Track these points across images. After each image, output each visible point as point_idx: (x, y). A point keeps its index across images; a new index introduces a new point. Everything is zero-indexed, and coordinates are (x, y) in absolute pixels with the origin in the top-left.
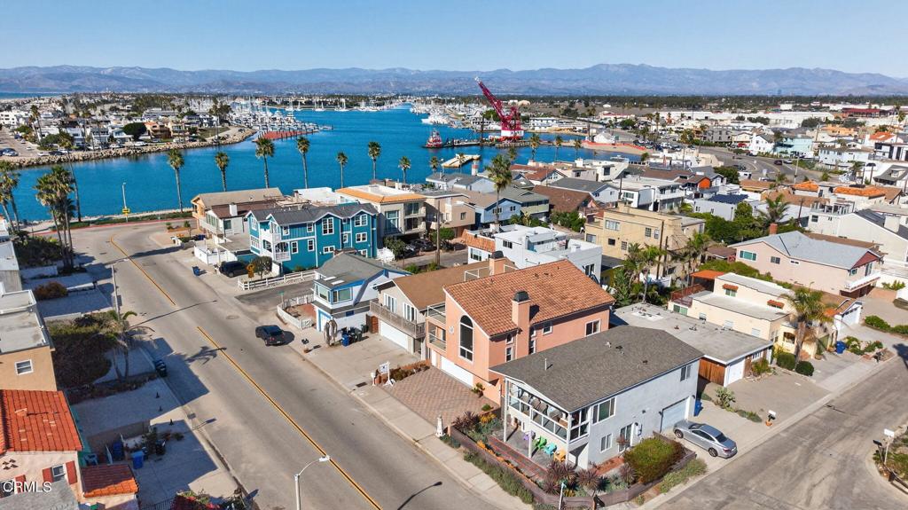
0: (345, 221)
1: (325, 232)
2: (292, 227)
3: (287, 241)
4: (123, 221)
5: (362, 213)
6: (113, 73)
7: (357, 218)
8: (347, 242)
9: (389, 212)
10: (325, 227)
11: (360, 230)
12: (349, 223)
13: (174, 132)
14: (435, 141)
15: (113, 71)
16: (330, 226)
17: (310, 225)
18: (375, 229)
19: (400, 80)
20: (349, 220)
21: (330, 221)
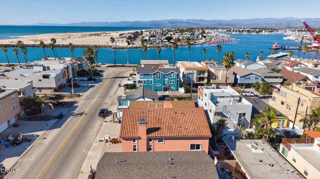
0: (166, 75)
1: (157, 78)
2: (144, 75)
3: (142, 80)
4: (127, 66)
5: (173, 72)
6: (187, 21)
7: (171, 74)
8: (166, 83)
9: (190, 73)
10: (157, 76)
11: (172, 79)
12: (167, 76)
13: (181, 40)
14: (276, 46)
15: (187, 20)
16: (159, 76)
17: (151, 75)
18: (178, 79)
19: (288, 22)
20: (167, 74)
21: (159, 74)
